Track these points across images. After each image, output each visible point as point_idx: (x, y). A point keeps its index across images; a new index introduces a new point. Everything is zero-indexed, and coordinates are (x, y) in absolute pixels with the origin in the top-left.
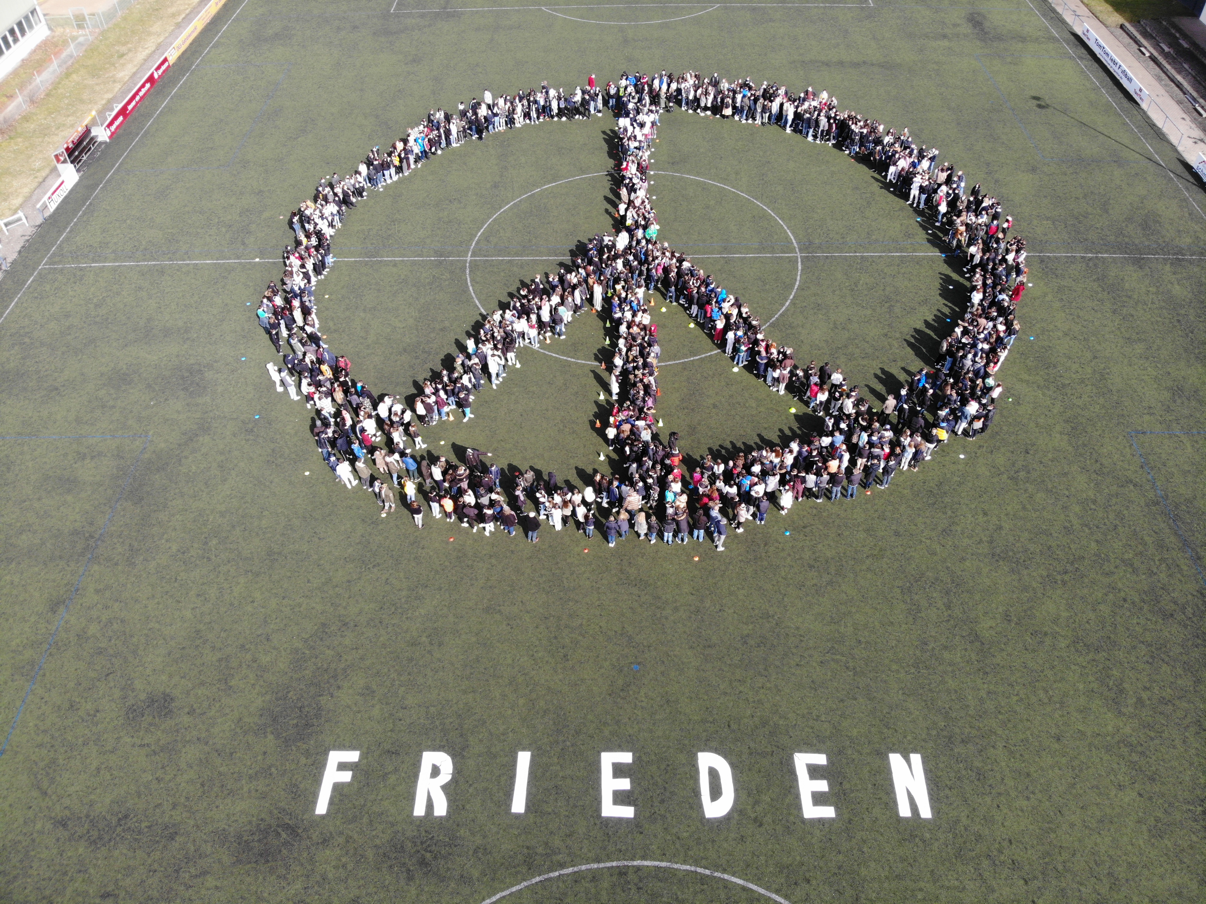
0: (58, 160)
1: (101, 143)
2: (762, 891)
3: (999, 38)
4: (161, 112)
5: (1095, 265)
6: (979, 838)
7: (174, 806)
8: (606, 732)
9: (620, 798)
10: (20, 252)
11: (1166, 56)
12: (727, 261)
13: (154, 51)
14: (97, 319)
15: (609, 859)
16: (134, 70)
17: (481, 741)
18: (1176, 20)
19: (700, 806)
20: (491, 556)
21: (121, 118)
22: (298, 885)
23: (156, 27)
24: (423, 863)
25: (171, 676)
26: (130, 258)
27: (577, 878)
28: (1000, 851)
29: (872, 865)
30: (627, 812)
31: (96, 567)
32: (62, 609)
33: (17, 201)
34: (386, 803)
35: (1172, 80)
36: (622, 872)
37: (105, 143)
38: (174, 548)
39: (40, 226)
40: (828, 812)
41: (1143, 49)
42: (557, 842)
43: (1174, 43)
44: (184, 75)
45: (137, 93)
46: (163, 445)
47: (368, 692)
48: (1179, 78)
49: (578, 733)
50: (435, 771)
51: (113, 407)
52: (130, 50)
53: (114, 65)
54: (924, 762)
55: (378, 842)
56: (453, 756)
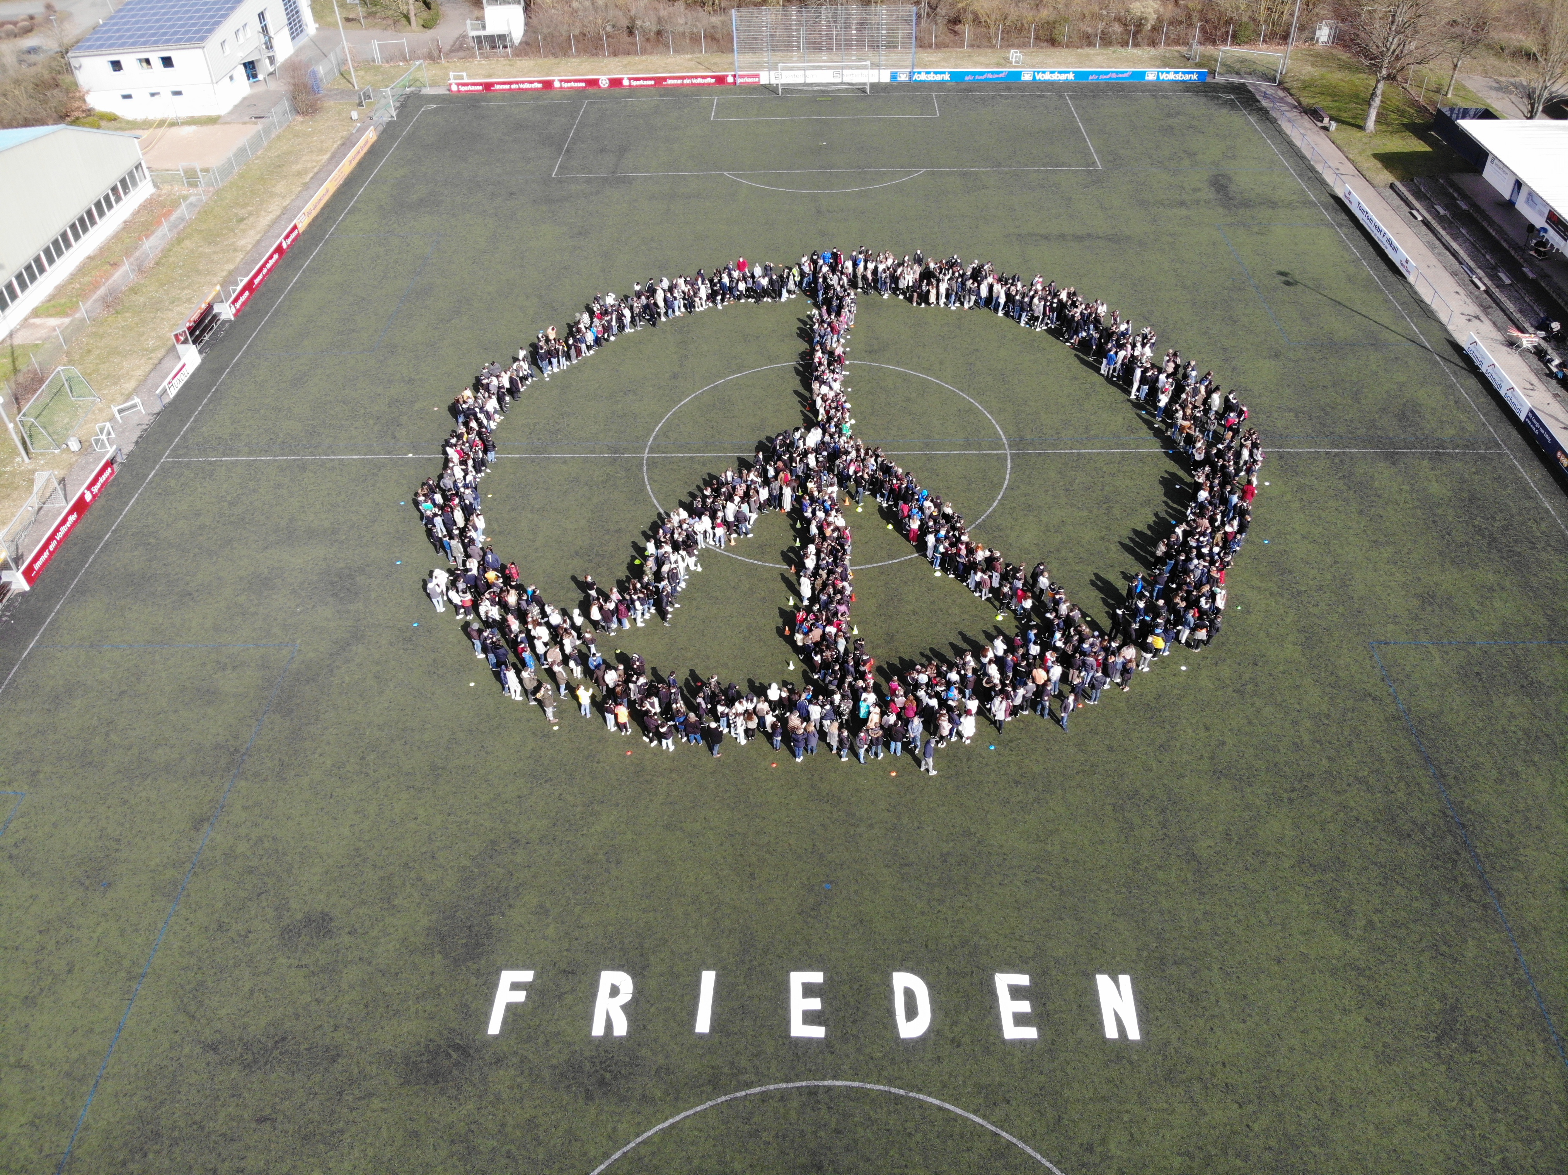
0: (178, 340)
1: (225, 322)
2: (959, 1111)
3: (1246, 204)
4: (293, 287)
5: (1342, 461)
6: (1190, 1060)
7: (336, 1028)
8: (796, 952)
9: (810, 1018)
10: (137, 443)
11: (1440, 219)
12: (930, 458)
13: (279, 216)
14: (232, 519)
15: (798, 1078)
16: (258, 237)
17: (663, 960)
18: (1456, 177)
19: (895, 1026)
20: (671, 771)
21: (247, 294)
22: (470, 1106)
23: (280, 188)
24: (602, 1082)
25: (329, 895)
26: (267, 452)
27: (765, 1097)
28: (1213, 1075)
29: (1076, 1085)
30: (818, 1032)
31: (243, 783)
32: (206, 826)
33: (130, 385)
34: (563, 1023)
35: (1447, 247)
36: (812, 1092)
37: (229, 321)
38: (329, 763)
39: (158, 414)
40: (1030, 1033)
41: (1414, 212)
42: (744, 1062)
43: (1451, 206)
44: (317, 245)
45: (264, 266)
46: (312, 655)
47: (542, 911)
48: (1455, 245)
49: (766, 952)
50: (615, 991)
51: (256, 613)
52: (250, 214)
53: (232, 230)
54: (1133, 984)
55: (554, 1061)
56: (634, 976)
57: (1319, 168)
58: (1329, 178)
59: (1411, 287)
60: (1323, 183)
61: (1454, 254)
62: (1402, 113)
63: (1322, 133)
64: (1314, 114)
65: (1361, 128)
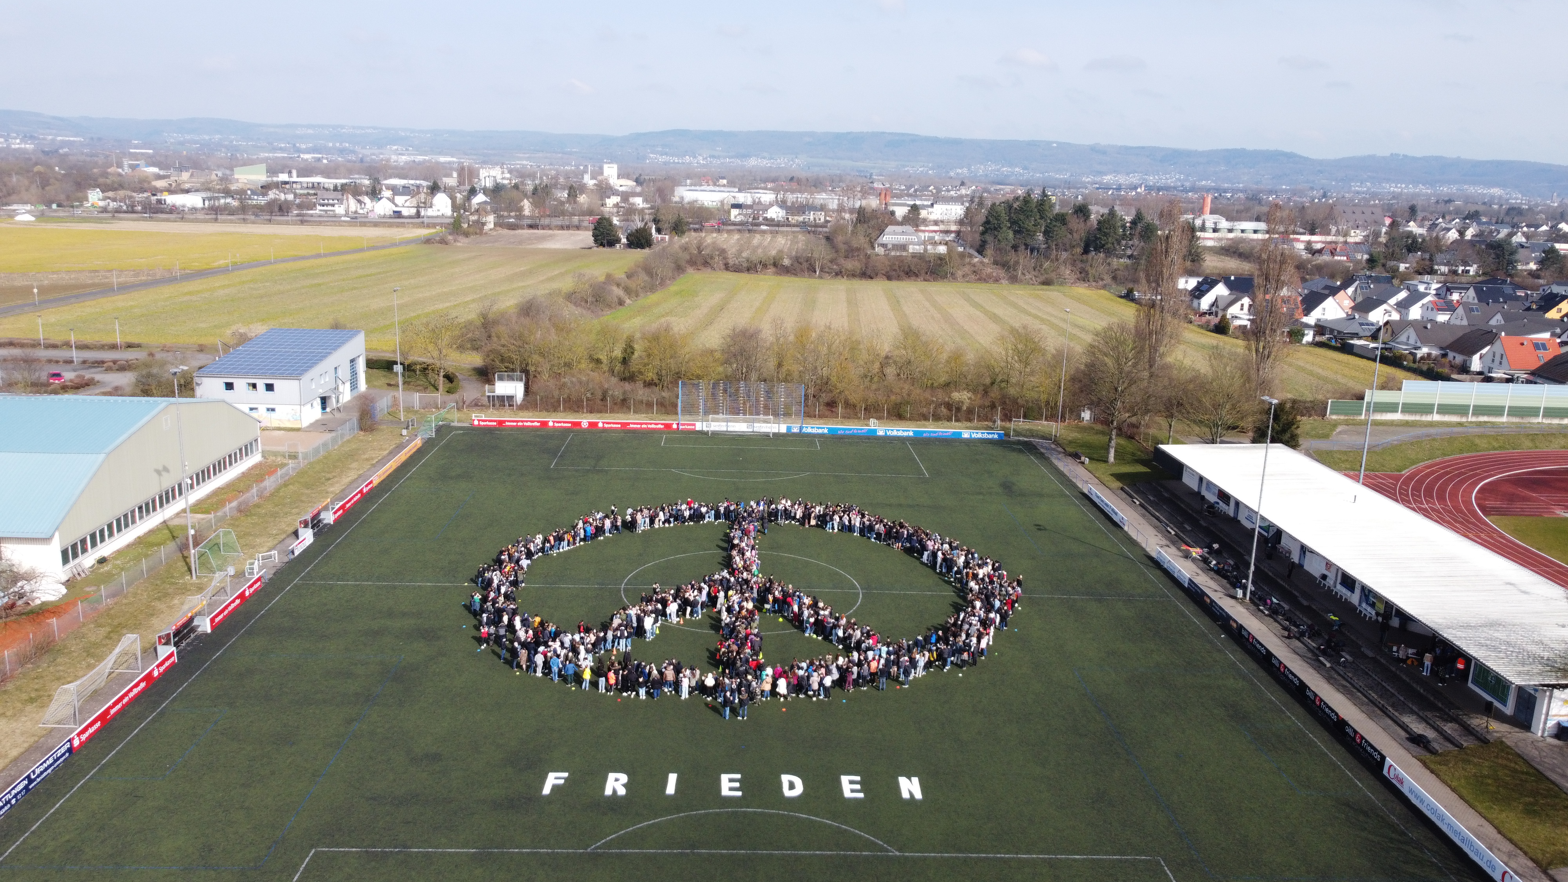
1: (326, 525)
2: (819, 820)
3: (1023, 495)
4: (372, 511)
5: (1068, 601)
6: (950, 806)
7: (449, 792)
8: (724, 768)
9: (733, 789)
10: (274, 574)
11: (1151, 503)
13: (356, 478)
14: (350, 607)
15: (726, 808)
16: (342, 489)
17: (645, 770)
18: (1164, 482)
19: (782, 793)
21: (341, 511)
22: (534, 817)
23: (353, 465)
24: (612, 810)
25: (438, 747)
26: (367, 580)
27: (708, 814)
28: (962, 810)
29: (885, 812)
30: (738, 794)
31: (376, 707)
32: (355, 723)
33: (268, 547)
34: (587, 791)
35: (1153, 515)
36: (734, 813)
37: (329, 524)
39: (287, 563)
40: (860, 795)
41: (1135, 500)
42: (694, 803)
43: (1158, 495)
44: (388, 491)
45: (351, 500)
46: (413, 661)
47: (571, 753)
48: (1158, 514)
49: (707, 767)
50: (617, 780)
51: (372, 644)
52: (334, 477)
53: (323, 484)
54: (919, 781)
55: (583, 804)
56: (628, 775)
57: (1074, 480)
58: (1080, 485)
59: (1126, 532)
60: (1075, 486)
61: (1158, 519)
62: (1133, 454)
63: (1080, 465)
64: (1076, 456)
65: (1106, 461)
